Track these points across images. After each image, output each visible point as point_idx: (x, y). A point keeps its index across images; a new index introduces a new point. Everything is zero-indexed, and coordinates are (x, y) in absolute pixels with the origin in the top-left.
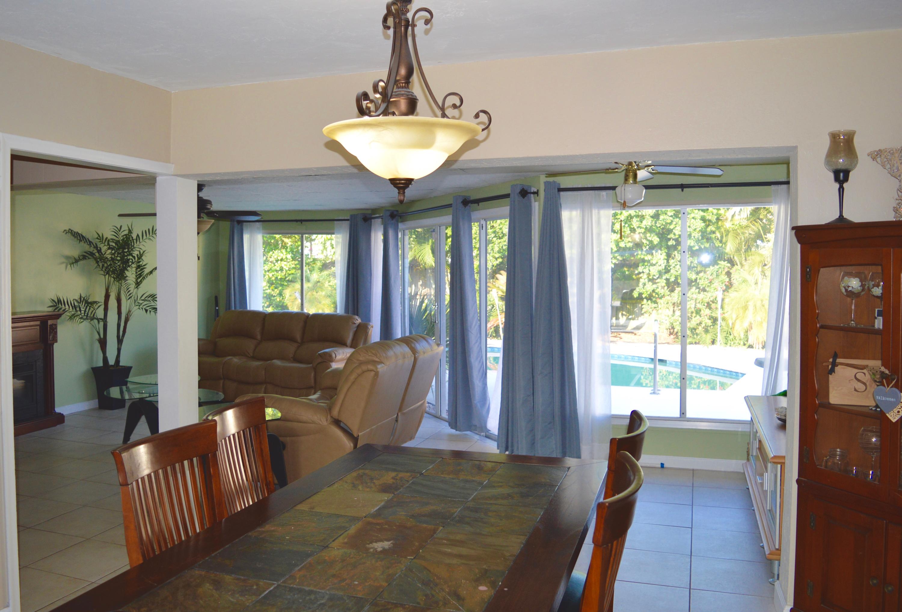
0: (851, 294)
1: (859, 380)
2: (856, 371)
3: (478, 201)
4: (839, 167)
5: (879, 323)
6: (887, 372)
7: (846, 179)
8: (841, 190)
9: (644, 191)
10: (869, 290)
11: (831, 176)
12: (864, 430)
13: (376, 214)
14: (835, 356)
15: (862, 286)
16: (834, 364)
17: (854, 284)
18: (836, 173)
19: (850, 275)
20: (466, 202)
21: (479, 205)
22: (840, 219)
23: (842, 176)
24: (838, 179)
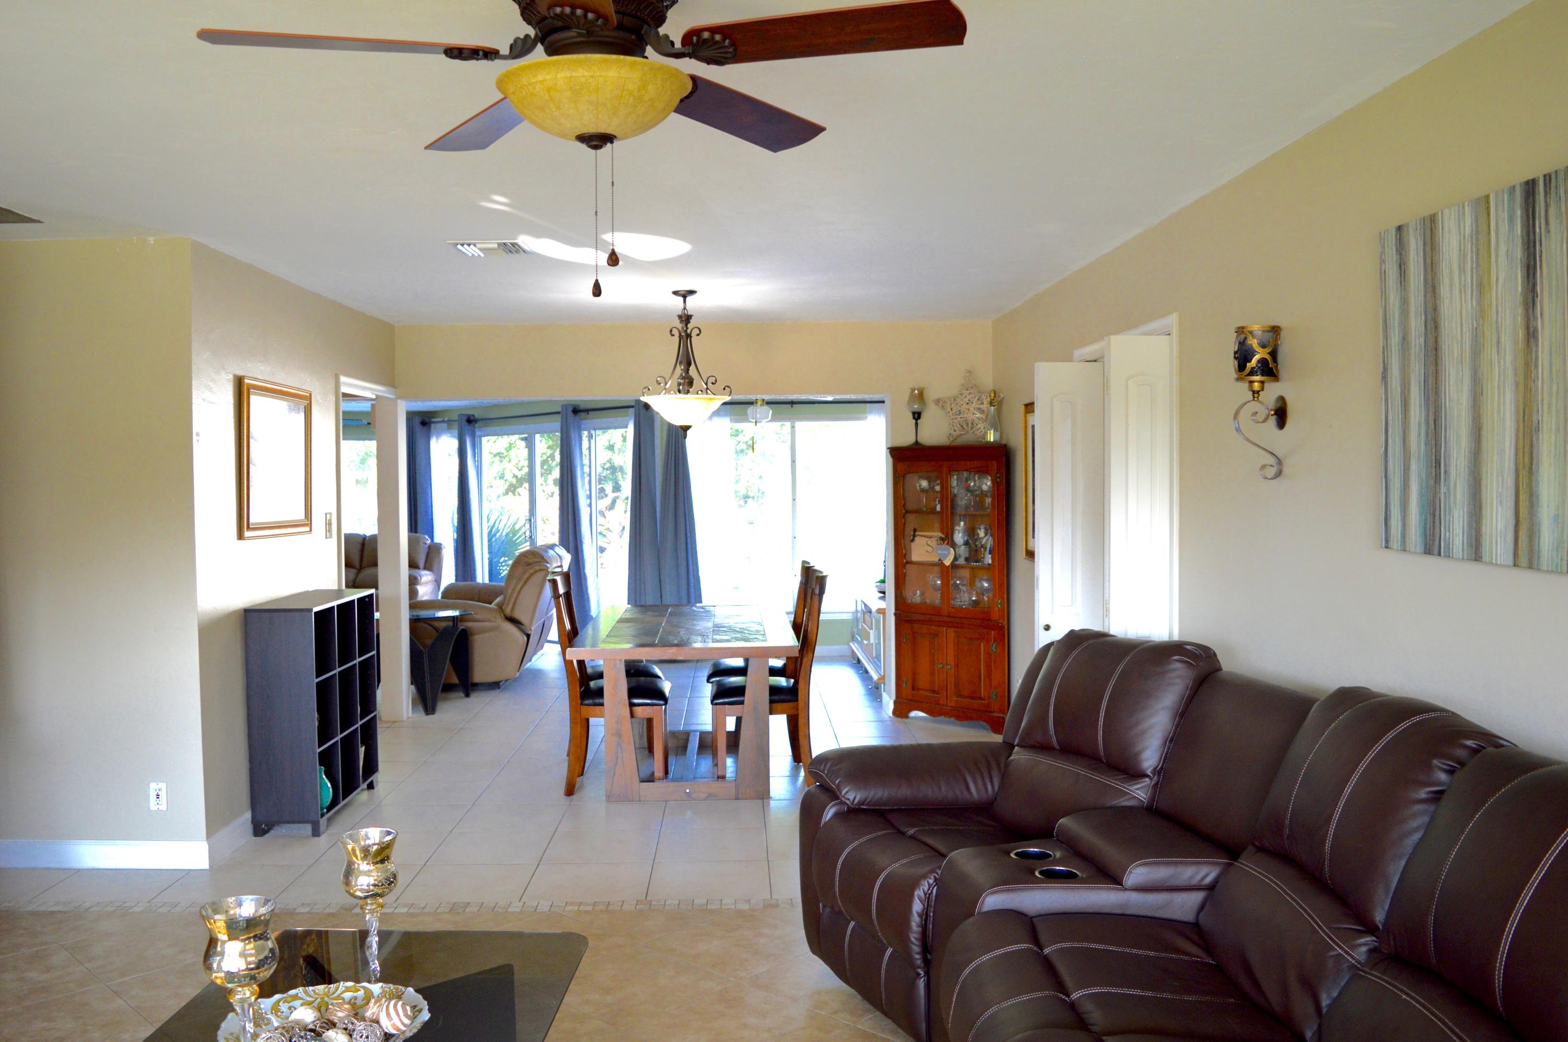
0: (923, 490)
1: (929, 545)
2: (926, 539)
3: (587, 411)
4: (915, 410)
5: (938, 508)
6: (943, 536)
7: (919, 417)
8: (917, 424)
9: (771, 412)
10: (933, 487)
11: (911, 415)
12: (933, 577)
13: (437, 418)
14: (915, 530)
15: (929, 485)
16: (914, 536)
17: (924, 484)
18: (914, 413)
19: (921, 477)
20: (576, 411)
21: (588, 414)
22: (917, 442)
23: (917, 416)
24: (914, 418)
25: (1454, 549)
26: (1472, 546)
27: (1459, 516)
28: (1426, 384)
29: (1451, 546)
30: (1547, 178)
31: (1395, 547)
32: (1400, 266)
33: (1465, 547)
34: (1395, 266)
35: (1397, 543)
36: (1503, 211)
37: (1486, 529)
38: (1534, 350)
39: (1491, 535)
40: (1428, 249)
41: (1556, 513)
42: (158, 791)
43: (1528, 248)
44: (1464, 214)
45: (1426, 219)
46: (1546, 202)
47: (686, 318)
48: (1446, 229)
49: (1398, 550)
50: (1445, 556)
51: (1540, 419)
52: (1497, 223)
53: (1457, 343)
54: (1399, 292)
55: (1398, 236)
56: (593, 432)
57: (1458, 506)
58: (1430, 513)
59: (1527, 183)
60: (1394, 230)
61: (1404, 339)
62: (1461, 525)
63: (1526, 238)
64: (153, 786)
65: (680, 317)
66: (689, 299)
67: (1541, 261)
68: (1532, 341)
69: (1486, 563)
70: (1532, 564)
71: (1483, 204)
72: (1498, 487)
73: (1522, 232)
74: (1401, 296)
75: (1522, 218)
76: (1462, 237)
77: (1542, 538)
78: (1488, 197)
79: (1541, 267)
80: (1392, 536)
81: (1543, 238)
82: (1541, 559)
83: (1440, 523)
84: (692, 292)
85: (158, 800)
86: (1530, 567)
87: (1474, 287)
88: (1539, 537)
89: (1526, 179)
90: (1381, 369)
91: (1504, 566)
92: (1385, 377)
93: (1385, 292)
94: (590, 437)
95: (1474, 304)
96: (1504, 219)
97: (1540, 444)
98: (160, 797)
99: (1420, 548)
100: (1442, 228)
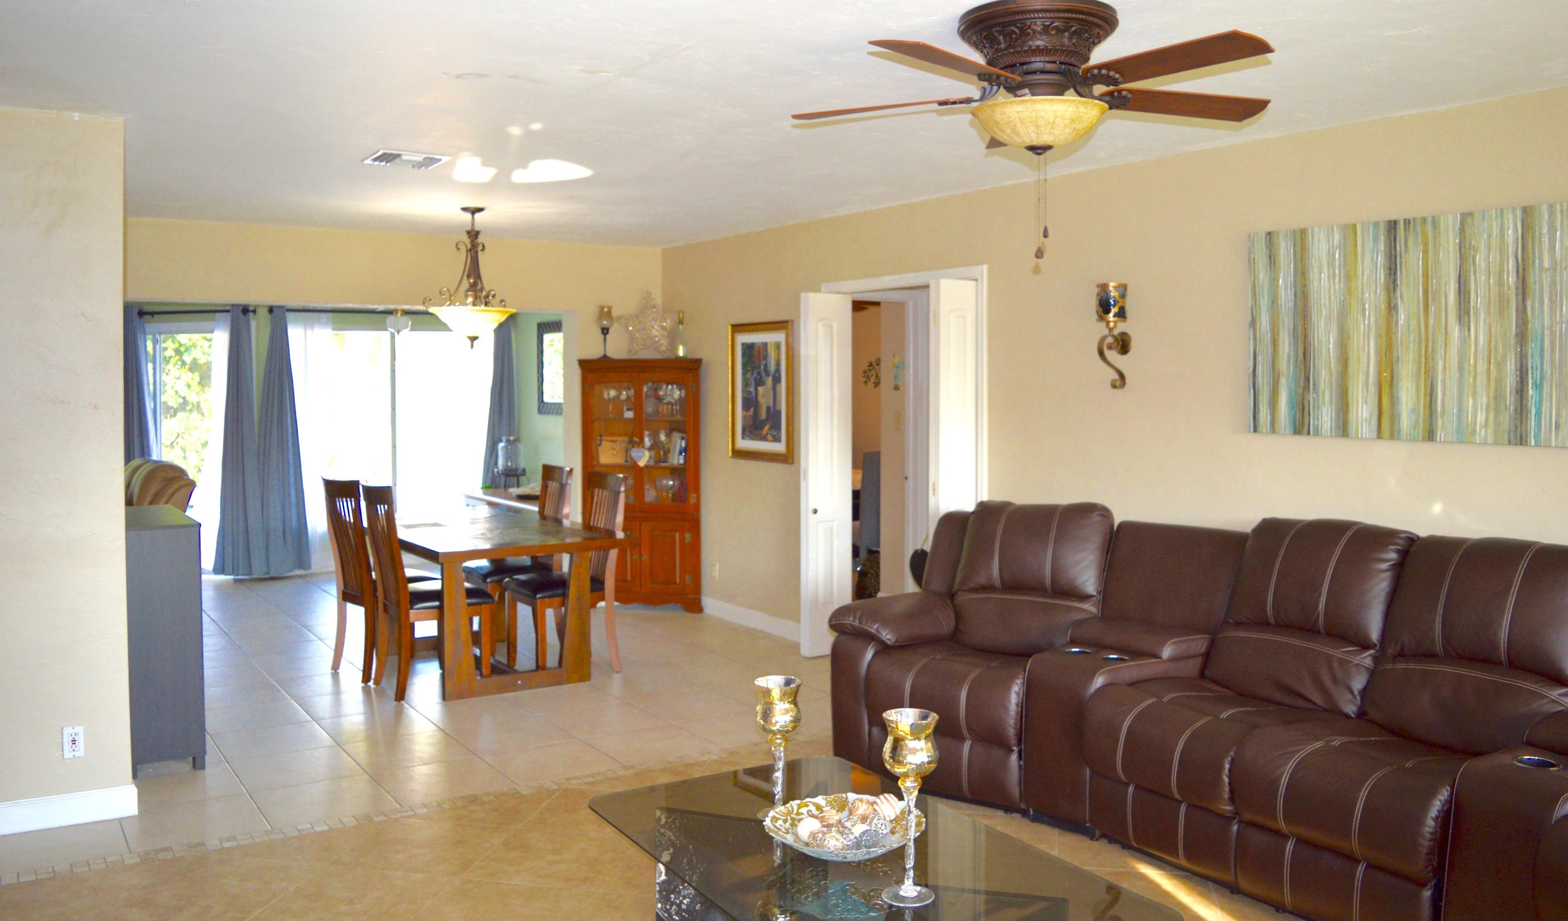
0: (610, 399)
1: (615, 449)
2: (613, 443)
3: (152, 314)
4: (603, 326)
6: (637, 440)
7: (607, 332)
8: (605, 339)
11: (600, 331)
14: (601, 436)
16: (601, 440)
17: (612, 392)
18: (601, 328)
19: (608, 388)
20: (142, 313)
21: (153, 317)
22: (605, 356)
23: (605, 331)
24: (603, 333)
25: (1323, 430)
26: (1339, 428)
27: (1327, 411)
28: (1296, 330)
29: (1320, 429)
30: (1407, 222)
31: (1264, 430)
32: (1270, 257)
33: (1333, 429)
34: (1264, 256)
35: (1267, 427)
36: (1369, 234)
37: (1352, 416)
38: (1395, 316)
39: (1357, 421)
40: (1298, 249)
41: (1413, 407)
42: (73, 736)
43: (1390, 258)
44: (1333, 232)
45: (1296, 232)
46: (1405, 234)
47: (474, 234)
48: (1316, 238)
49: (1267, 433)
50: (1314, 435)
51: (1400, 355)
52: (1363, 241)
53: (1326, 308)
54: (1269, 272)
55: (1268, 238)
56: (158, 337)
57: (1326, 405)
58: (1299, 409)
59: (1390, 222)
60: (1264, 235)
61: (1273, 302)
62: (1329, 416)
63: (1388, 253)
64: (68, 731)
65: (468, 233)
66: (477, 215)
67: (1401, 267)
68: (1393, 311)
69: (1352, 438)
70: (1394, 435)
71: (1350, 230)
72: (1363, 393)
73: (1385, 248)
74: (1271, 277)
75: (1385, 241)
76: (1331, 246)
77: (1401, 422)
78: (1354, 226)
79: (1401, 270)
80: (1260, 426)
81: (1403, 254)
82: (1401, 433)
83: (1309, 415)
84: (480, 210)
85: (74, 746)
86: (1392, 437)
87: (1342, 275)
88: (1399, 421)
89: (1389, 219)
90: (1250, 319)
91: (1371, 439)
92: (1253, 324)
93: (1254, 271)
94: (155, 342)
95: (1342, 286)
96: (1369, 239)
97: (1400, 369)
98: (76, 742)
99: (1289, 430)
100: (1312, 238)
